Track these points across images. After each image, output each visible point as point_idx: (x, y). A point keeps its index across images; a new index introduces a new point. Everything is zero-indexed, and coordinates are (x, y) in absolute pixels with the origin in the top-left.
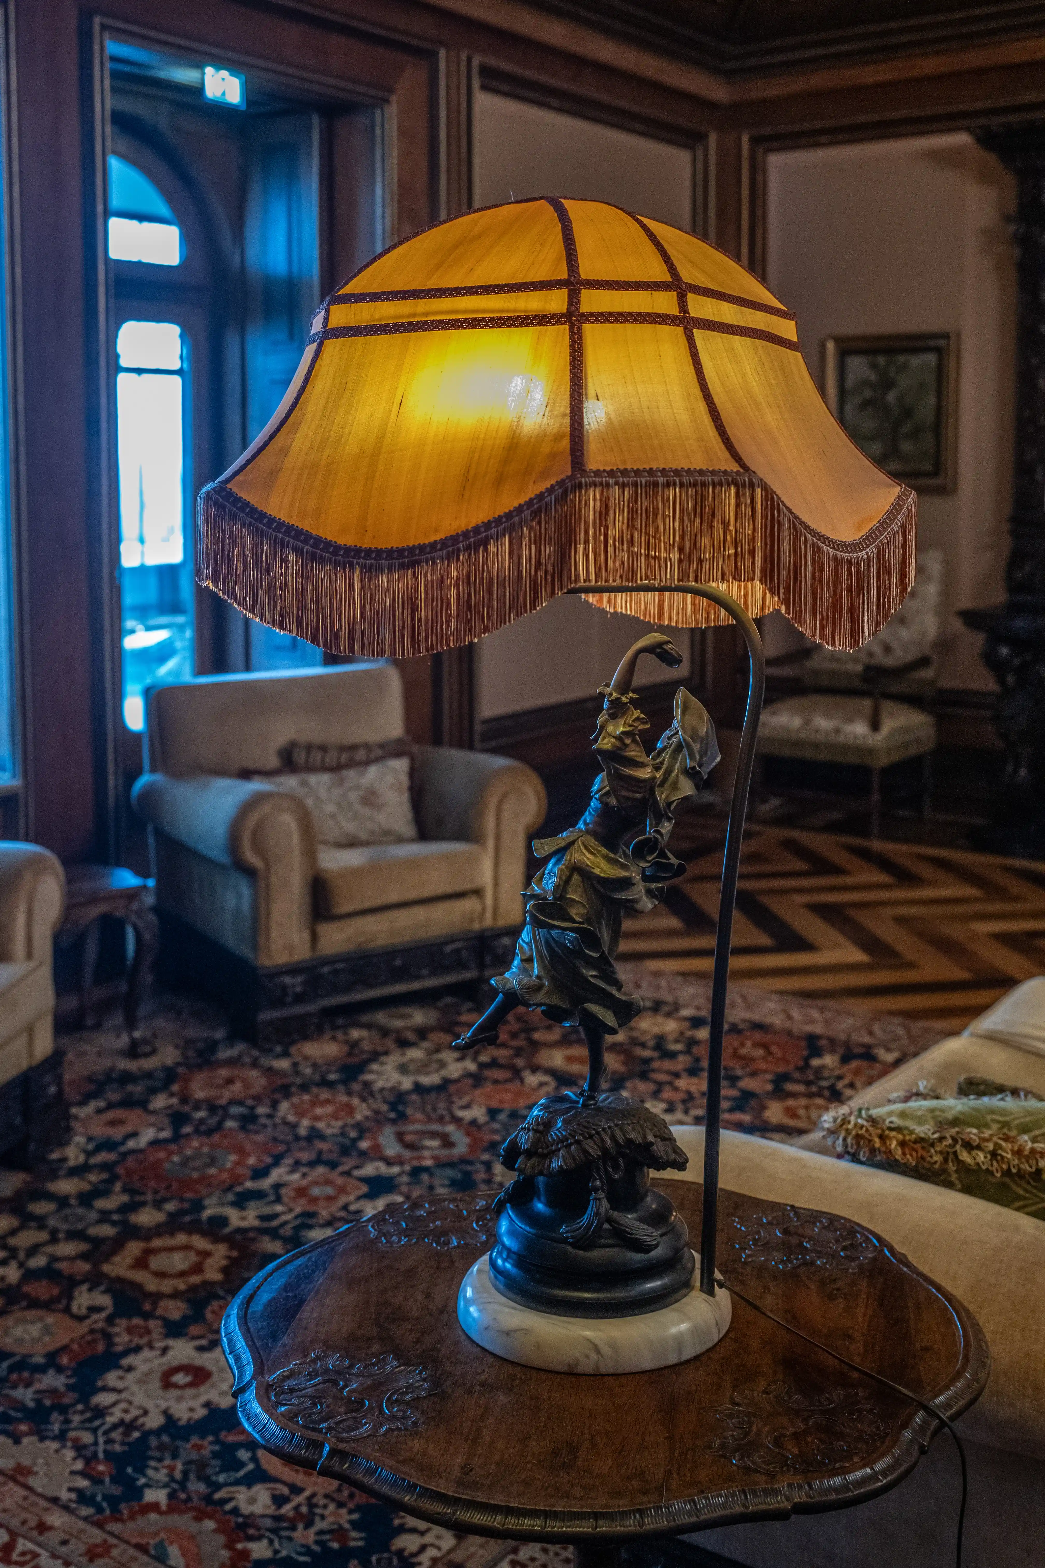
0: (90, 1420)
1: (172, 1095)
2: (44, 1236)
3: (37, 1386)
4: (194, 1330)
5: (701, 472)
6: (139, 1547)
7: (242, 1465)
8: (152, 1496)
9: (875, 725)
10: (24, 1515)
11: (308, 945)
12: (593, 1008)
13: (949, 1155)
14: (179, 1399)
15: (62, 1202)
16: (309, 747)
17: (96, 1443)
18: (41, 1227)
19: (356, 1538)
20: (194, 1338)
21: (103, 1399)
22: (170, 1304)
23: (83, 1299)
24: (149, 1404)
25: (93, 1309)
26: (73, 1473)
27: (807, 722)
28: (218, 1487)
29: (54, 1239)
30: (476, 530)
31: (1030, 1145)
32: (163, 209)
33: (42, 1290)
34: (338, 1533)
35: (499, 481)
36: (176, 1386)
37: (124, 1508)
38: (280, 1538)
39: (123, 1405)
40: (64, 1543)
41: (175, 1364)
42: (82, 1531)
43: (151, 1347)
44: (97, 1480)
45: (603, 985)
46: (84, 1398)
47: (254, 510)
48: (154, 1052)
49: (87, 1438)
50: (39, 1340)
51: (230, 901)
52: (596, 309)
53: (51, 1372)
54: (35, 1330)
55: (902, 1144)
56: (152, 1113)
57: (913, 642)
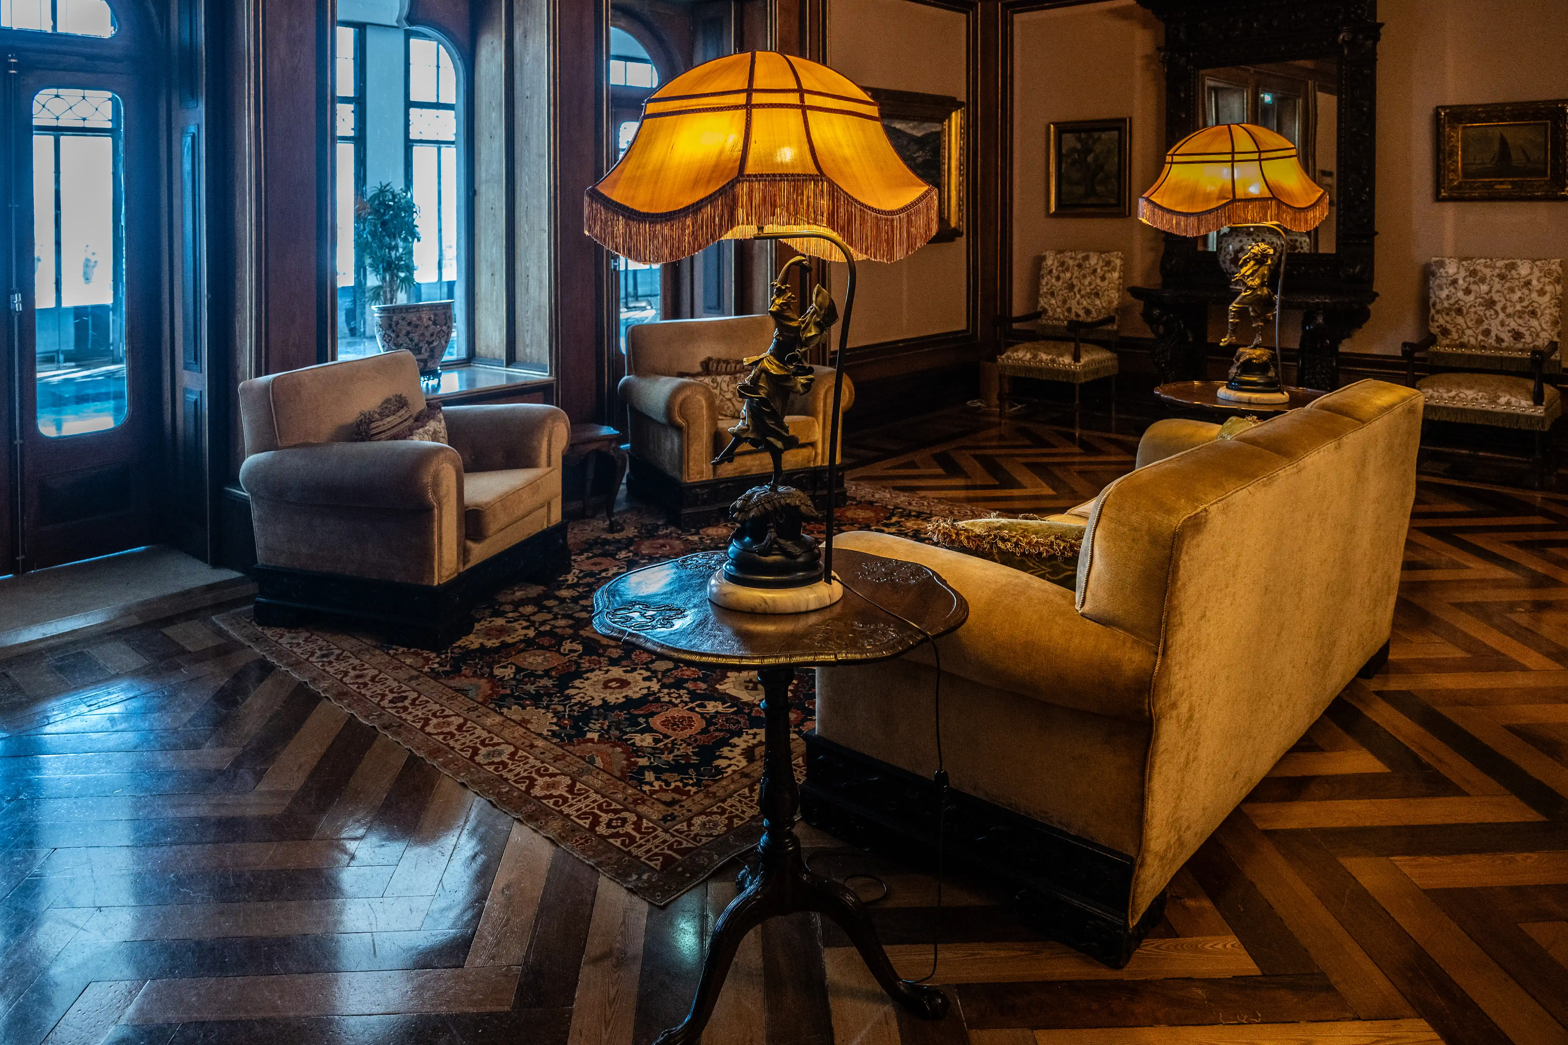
0: (563, 701)
1: (630, 551)
2: (550, 616)
3: (537, 684)
4: (624, 663)
5: (798, 175)
6: (579, 757)
7: (641, 724)
8: (589, 735)
9: (1076, 358)
10: (523, 740)
11: (711, 471)
12: (771, 439)
13: (993, 544)
14: (611, 694)
15: (562, 600)
16: (719, 361)
17: (565, 711)
18: (549, 612)
19: (694, 760)
20: (623, 667)
21: (571, 692)
22: (614, 650)
23: (567, 646)
24: (595, 695)
25: (571, 651)
26: (550, 723)
27: (1035, 356)
28: (626, 733)
29: (555, 618)
30: (698, 203)
31: (1035, 540)
32: (646, 56)
33: (546, 641)
34: (686, 756)
35: (709, 182)
36: (611, 688)
37: (575, 740)
38: (654, 757)
39: (581, 695)
40: (543, 753)
41: (611, 677)
42: (553, 749)
43: (600, 670)
44: (563, 727)
45: (777, 429)
46: (561, 692)
47: (606, 197)
48: (622, 529)
49: (560, 708)
50: (542, 664)
51: (668, 445)
52: (759, 102)
53: (546, 678)
54: (540, 659)
55: (968, 538)
56: (618, 560)
57: (1103, 308)
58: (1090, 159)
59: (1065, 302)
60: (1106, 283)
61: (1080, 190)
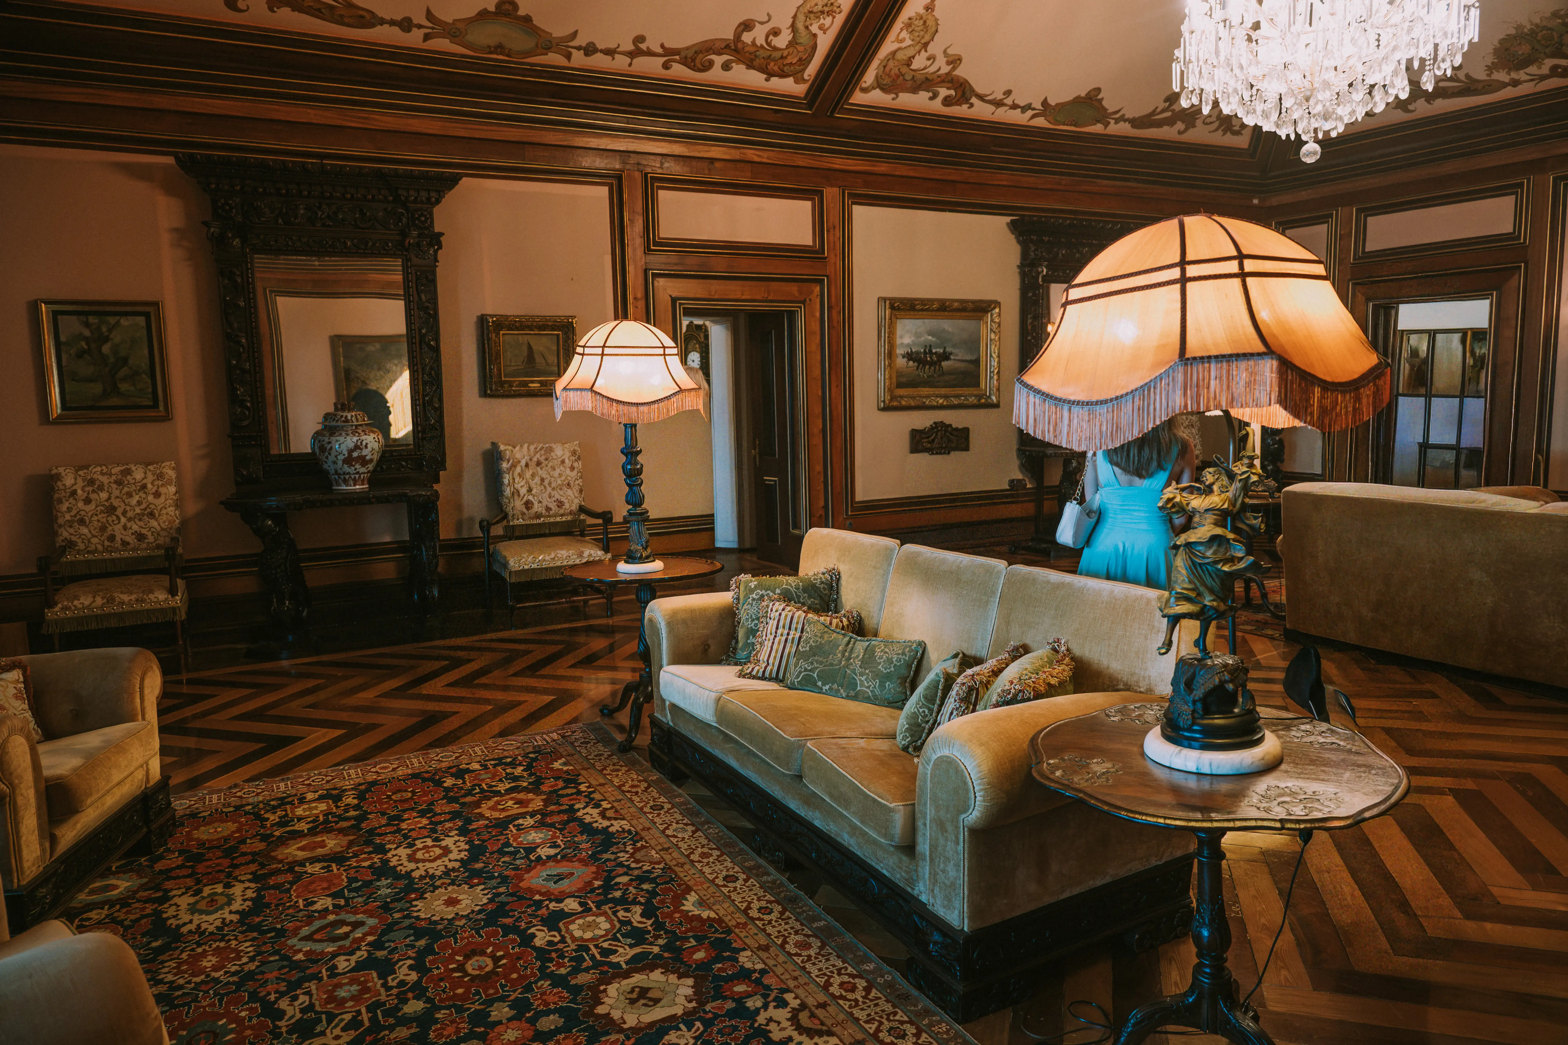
27: (110, 599)
57: (162, 529)
58: (106, 349)
59: (103, 529)
60: (162, 499)
61: (97, 388)
